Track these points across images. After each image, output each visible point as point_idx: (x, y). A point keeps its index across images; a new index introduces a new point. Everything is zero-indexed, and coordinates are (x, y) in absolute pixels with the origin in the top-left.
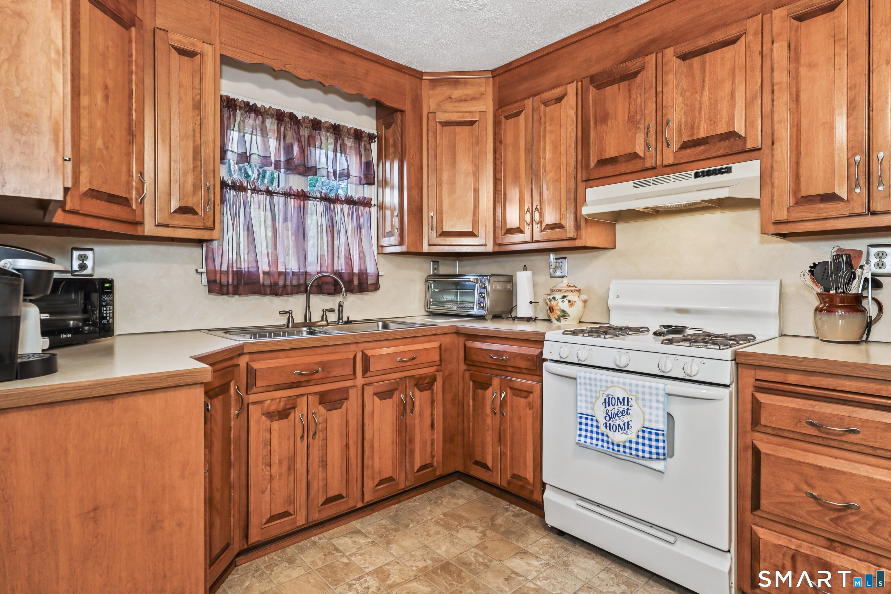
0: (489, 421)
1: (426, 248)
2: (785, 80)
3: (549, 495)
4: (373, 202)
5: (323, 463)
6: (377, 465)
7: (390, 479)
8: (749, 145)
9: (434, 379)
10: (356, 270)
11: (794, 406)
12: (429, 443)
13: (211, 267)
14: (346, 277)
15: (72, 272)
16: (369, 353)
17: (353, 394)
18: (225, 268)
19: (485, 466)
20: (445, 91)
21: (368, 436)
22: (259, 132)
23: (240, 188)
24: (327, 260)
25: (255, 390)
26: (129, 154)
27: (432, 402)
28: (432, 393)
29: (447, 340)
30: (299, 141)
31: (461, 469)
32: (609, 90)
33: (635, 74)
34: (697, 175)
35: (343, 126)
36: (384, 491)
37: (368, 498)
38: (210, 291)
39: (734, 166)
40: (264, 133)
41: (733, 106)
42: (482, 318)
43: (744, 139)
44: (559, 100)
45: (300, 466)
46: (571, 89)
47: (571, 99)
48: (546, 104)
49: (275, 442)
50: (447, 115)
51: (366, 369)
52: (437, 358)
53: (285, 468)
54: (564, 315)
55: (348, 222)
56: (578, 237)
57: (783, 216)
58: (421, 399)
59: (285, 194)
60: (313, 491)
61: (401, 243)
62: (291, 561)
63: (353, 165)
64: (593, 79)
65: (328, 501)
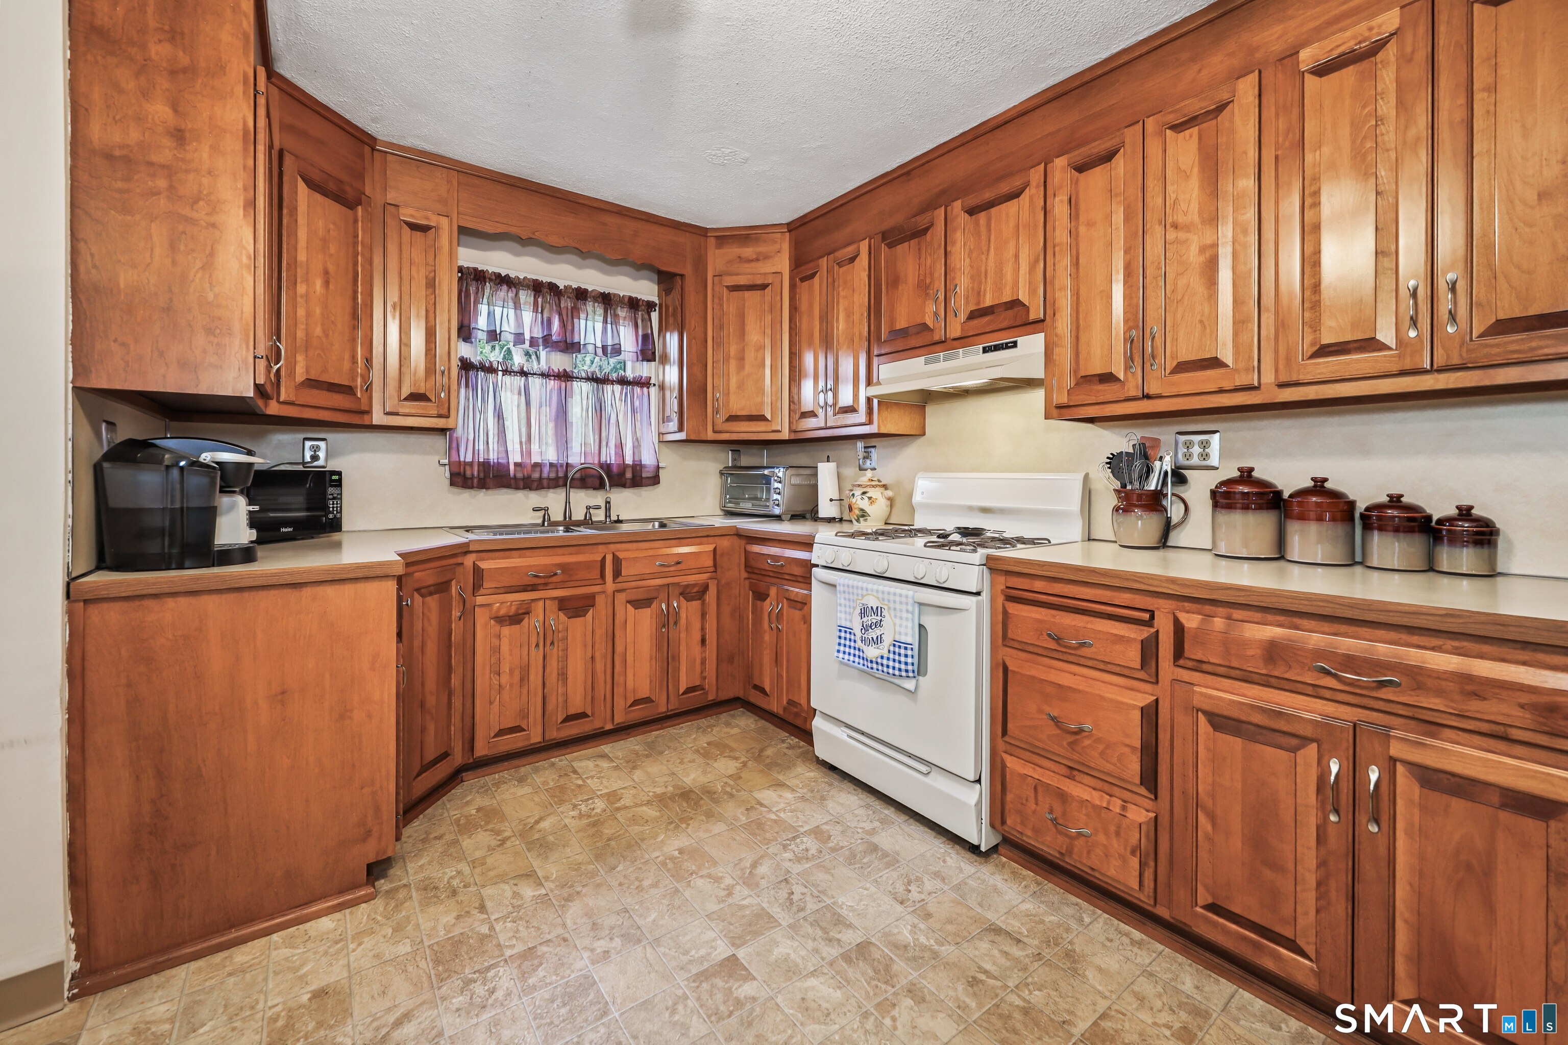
0: (767, 637)
1: (710, 436)
2: (1065, 241)
3: (818, 722)
4: (652, 381)
5: (563, 674)
6: (630, 683)
7: (648, 700)
8: (1032, 316)
9: (705, 588)
10: (629, 460)
11: (1037, 616)
12: (698, 662)
13: (454, 458)
14: (615, 469)
15: (304, 463)
16: (621, 555)
17: (600, 601)
18: (469, 459)
19: (762, 690)
20: (734, 251)
21: (619, 649)
22: (511, 304)
23: (490, 370)
24: (594, 448)
25: (482, 591)
26: (354, 340)
27: (703, 615)
28: (703, 604)
29: (725, 543)
30: (560, 314)
32: (901, 248)
33: (926, 230)
34: (985, 350)
35: (615, 295)
36: (639, 713)
37: (619, 718)
38: (452, 484)
39: (1020, 340)
40: (517, 306)
41: (1017, 270)
42: (778, 518)
43: (1026, 308)
44: (852, 260)
45: (535, 676)
46: (864, 246)
47: (863, 260)
48: (840, 265)
49: (505, 649)
50: (734, 278)
51: (617, 573)
52: (709, 562)
53: (517, 678)
54: (863, 514)
55: (621, 406)
56: (870, 422)
57: (1064, 399)
58: (688, 611)
59: (543, 375)
60: (551, 706)
61: (681, 429)
62: (521, 780)
63: (628, 338)
64: (884, 235)
65: (570, 717)
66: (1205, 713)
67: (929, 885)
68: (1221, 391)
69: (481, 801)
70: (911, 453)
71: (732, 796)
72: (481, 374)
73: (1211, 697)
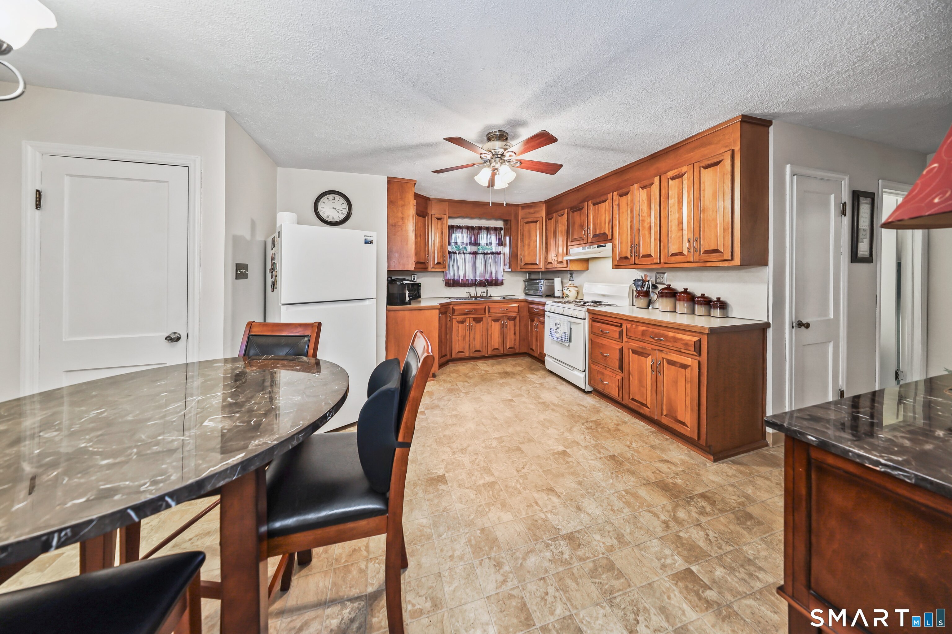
0: (534, 333)
1: (519, 269)
2: (617, 216)
3: (546, 358)
4: (501, 252)
5: (474, 339)
6: (492, 343)
7: (497, 349)
8: (609, 238)
9: (515, 317)
10: (494, 278)
11: (599, 325)
12: (513, 340)
13: (446, 278)
14: (490, 281)
15: (412, 281)
16: (490, 306)
17: (484, 319)
18: (450, 279)
19: (532, 350)
20: (527, 210)
21: (489, 333)
23: (455, 253)
24: (483, 275)
25: (454, 315)
26: (425, 251)
27: (515, 326)
28: (515, 322)
29: (523, 304)
30: (474, 235)
31: (527, 352)
32: (576, 213)
33: (582, 208)
34: (598, 247)
35: (490, 227)
36: (495, 353)
37: (489, 353)
38: (446, 286)
39: (606, 244)
40: (462, 233)
41: (605, 224)
42: (541, 296)
43: (607, 235)
44: (563, 215)
45: (467, 339)
46: (566, 211)
47: (565, 216)
48: (559, 216)
49: (460, 330)
50: (527, 219)
51: (489, 312)
52: (517, 310)
53: (462, 338)
54: (567, 296)
55: (491, 261)
56: (567, 267)
57: (616, 264)
58: (510, 324)
59: (469, 253)
60: (471, 347)
61: (509, 268)
62: (463, 366)
63: (493, 239)
64: (572, 208)
65: (476, 351)
66: (632, 350)
67: (567, 396)
68: (651, 264)
69: (454, 368)
70: (585, 275)
71: (519, 374)
72: (453, 254)
73: (632, 345)
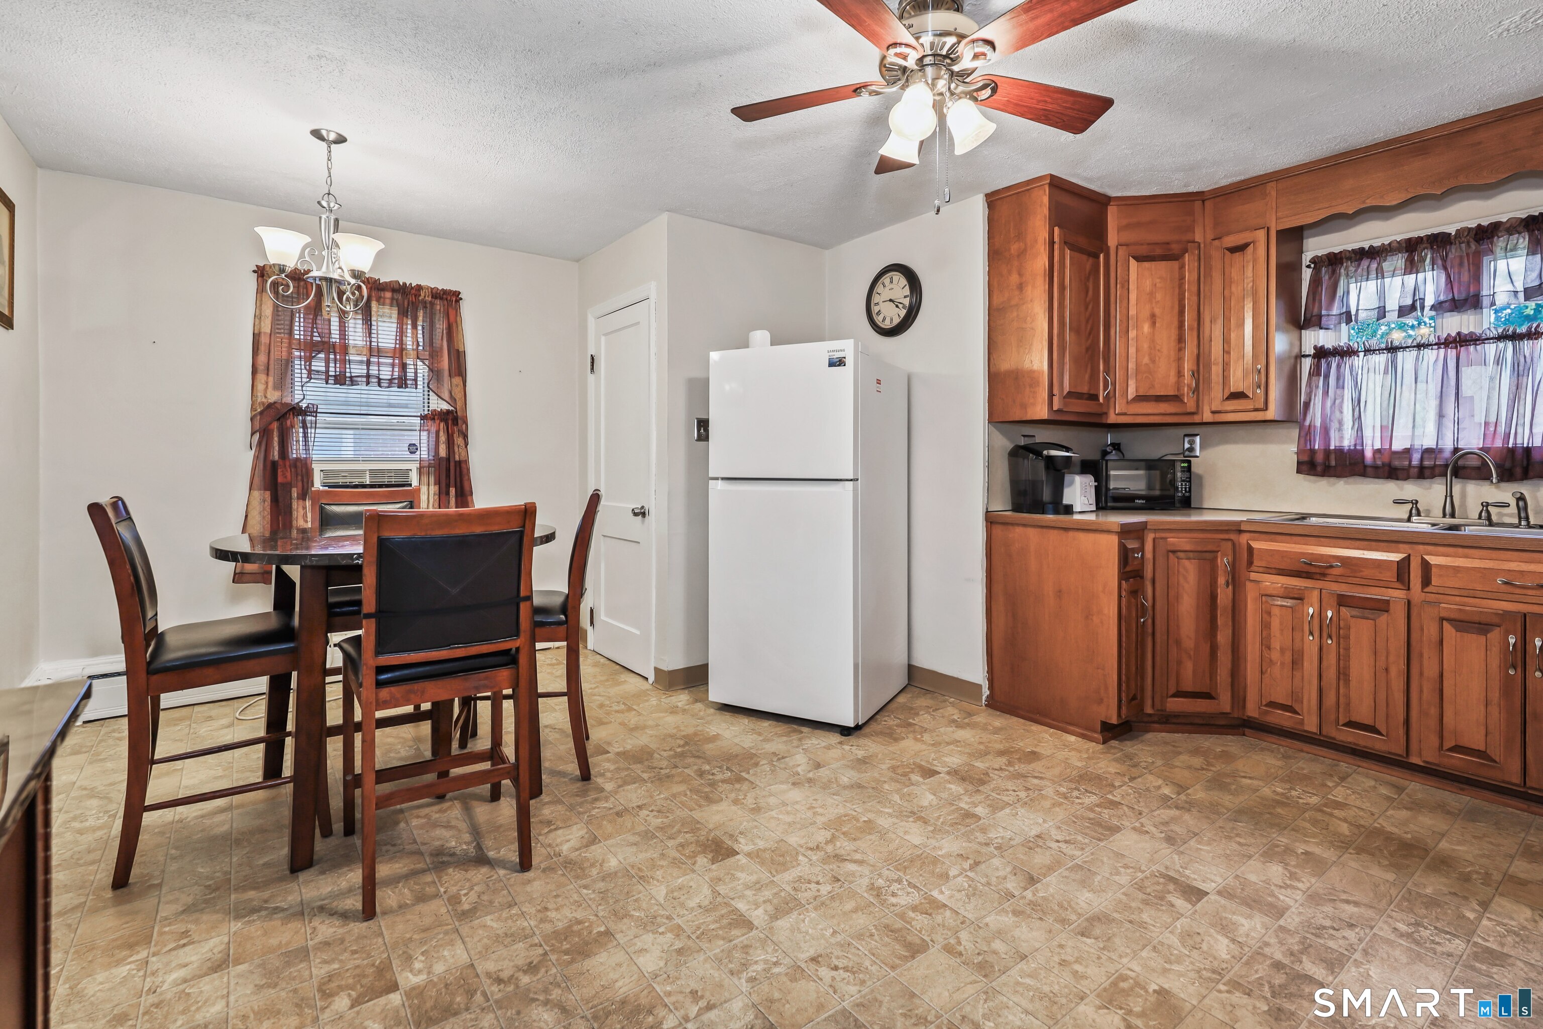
6: (1448, 720)
7: (1479, 754)
13: (1300, 447)
15: (1183, 453)
16: (1433, 560)
17: (1397, 606)
18: (1321, 446)
22: (1372, 276)
24: (1504, 427)
25: (1253, 568)
26: (1180, 360)
36: (1465, 765)
38: (1298, 472)
40: (1382, 275)
49: (1275, 627)
51: (1426, 581)
53: (1288, 659)
59: (1420, 346)
60: (1327, 702)
65: (1350, 724)
72: (1336, 360)
